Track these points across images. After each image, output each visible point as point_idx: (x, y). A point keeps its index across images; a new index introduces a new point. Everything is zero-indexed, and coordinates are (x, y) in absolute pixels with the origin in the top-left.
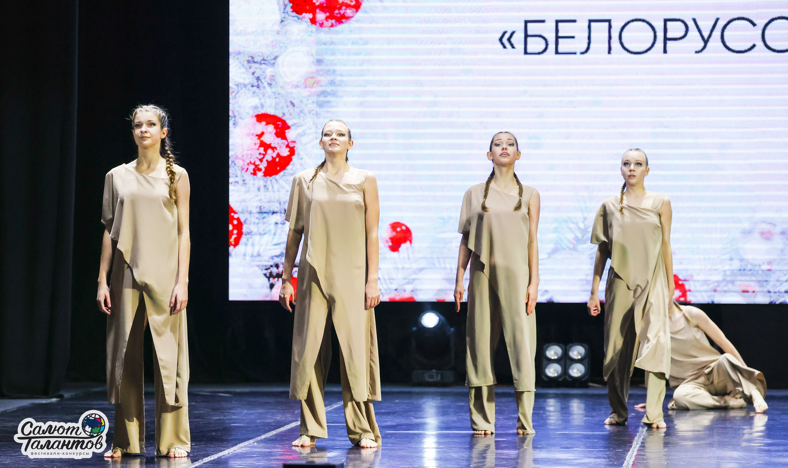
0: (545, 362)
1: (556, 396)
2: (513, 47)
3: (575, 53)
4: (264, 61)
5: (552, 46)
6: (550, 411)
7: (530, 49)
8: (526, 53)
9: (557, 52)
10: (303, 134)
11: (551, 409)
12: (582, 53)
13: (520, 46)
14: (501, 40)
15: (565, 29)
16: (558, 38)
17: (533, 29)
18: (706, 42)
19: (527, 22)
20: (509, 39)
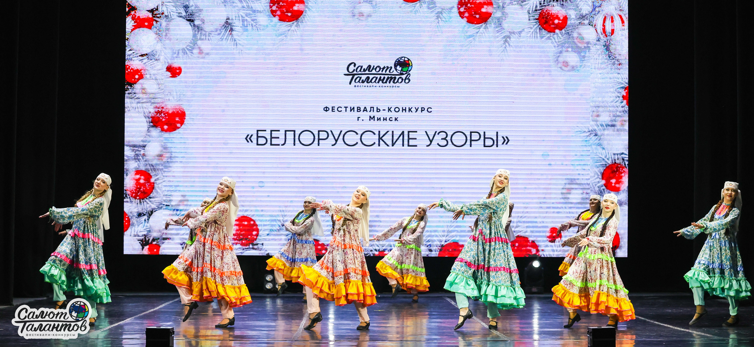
0: (265, 282)
1: (270, 297)
2: (252, 142)
3: (279, 145)
4: (140, 146)
5: (269, 142)
6: (267, 304)
7: (259, 143)
8: (258, 144)
9: (271, 144)
10: (158, 179)
11: (268, 303)
12: (282, 145)
13: (255, 141)
14: (246, 139)
15: (274, 134)
16: (272, 138)
17: (261, 134)
18: (336, 141)
19: (258, 131)
20: (250, 139)
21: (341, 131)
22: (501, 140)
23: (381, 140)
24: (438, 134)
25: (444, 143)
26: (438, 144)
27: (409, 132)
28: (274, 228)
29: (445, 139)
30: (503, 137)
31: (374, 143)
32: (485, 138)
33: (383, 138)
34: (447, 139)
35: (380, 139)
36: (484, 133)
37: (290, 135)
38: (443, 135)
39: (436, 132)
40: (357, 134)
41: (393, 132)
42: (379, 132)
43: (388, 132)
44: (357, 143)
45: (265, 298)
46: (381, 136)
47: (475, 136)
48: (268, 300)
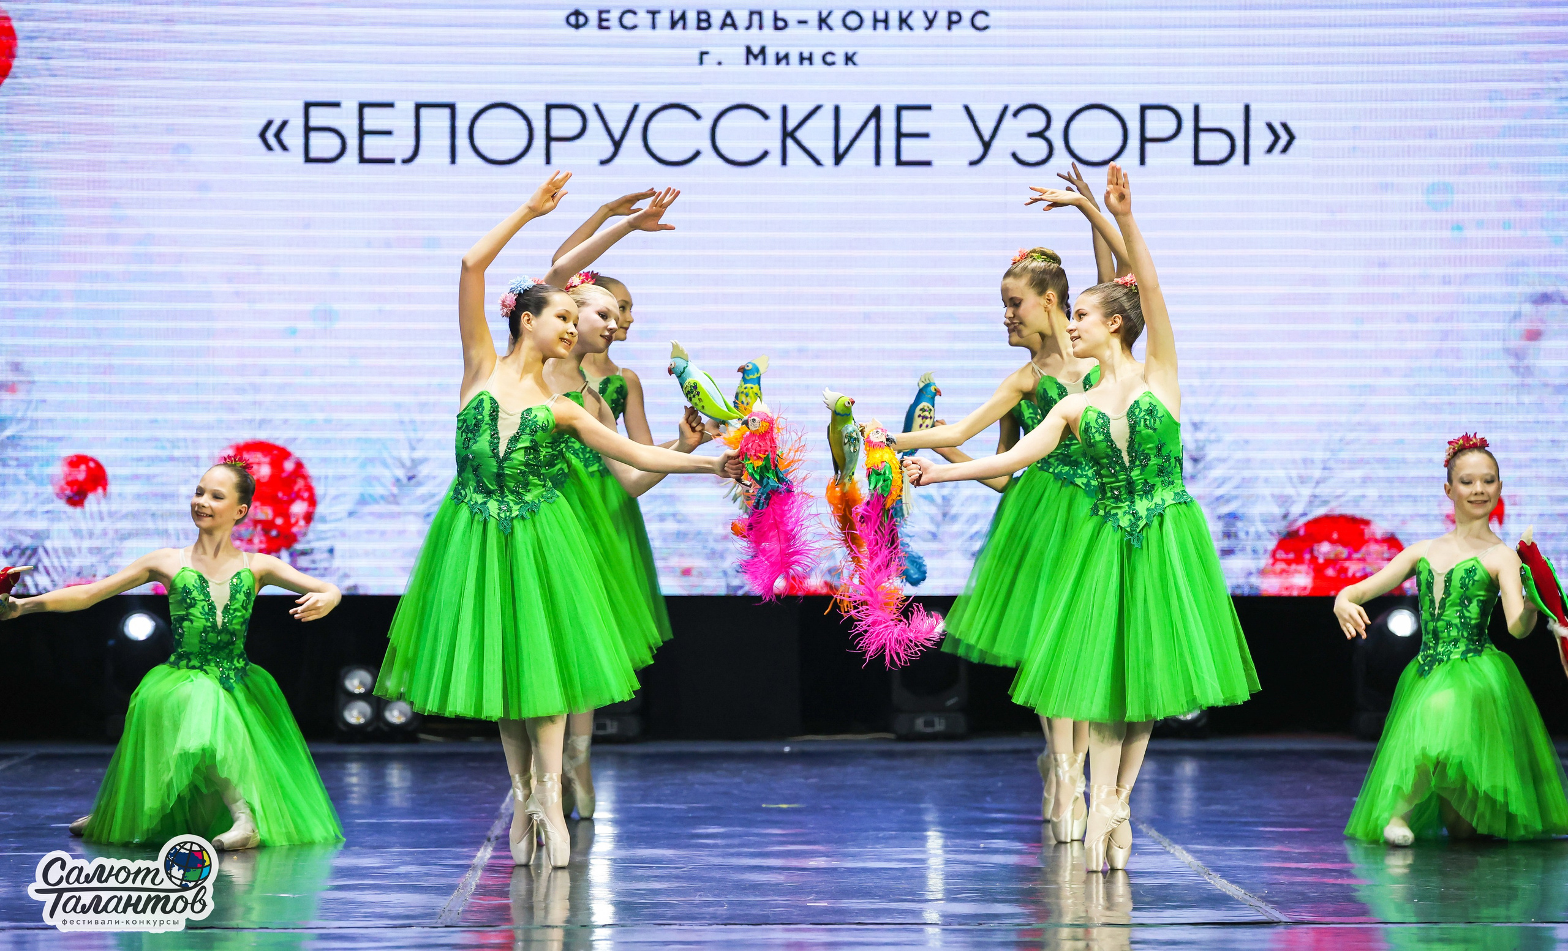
0: (342, 698)
1: (361, 758)
2: (285, 149)
3: (391, 161)
5: (353, 149)
6: (354, 785)
7: (315, 152)
8: (308, 159)
9: (363, 160)
11: (354, 780)
12: (406, 161)
13: (296, 146)
14: (263, 135)
15: (374, 119)
16: (362, 133)
17: (318, 117)
18: (617, 145)
19: (308, 106)
20: (277, 135)
21: (636, 107)
22: (1261, 139)
23: (790, 143)
24: (1016, 114)
25: (1038, 149)
26: (1014, 156)
27: (900, 109)
28: (379, 490)
29: (1040, 134)
30: (1270, 126)
31: (765, 154)
32: (1198, 130)
33: (798, 134)
34: (1048, 134)
35: (787, 134)
36: (1197, 109)
37: (435, 122)
38: (1036, 121)
39: (1006, 108)
40: (697, 116)
41: (837, 109)
42: (784, 109)
43: (818, 108)
44: (697, 154)
45: (343, 758)
46: (791, 125)
47: (1160, 124)
48: (354, 768)
